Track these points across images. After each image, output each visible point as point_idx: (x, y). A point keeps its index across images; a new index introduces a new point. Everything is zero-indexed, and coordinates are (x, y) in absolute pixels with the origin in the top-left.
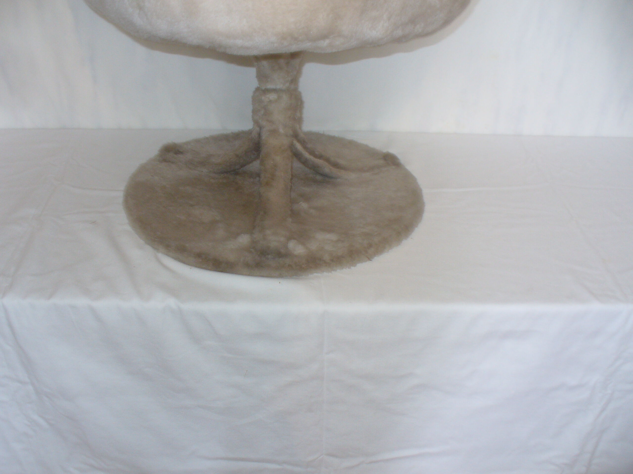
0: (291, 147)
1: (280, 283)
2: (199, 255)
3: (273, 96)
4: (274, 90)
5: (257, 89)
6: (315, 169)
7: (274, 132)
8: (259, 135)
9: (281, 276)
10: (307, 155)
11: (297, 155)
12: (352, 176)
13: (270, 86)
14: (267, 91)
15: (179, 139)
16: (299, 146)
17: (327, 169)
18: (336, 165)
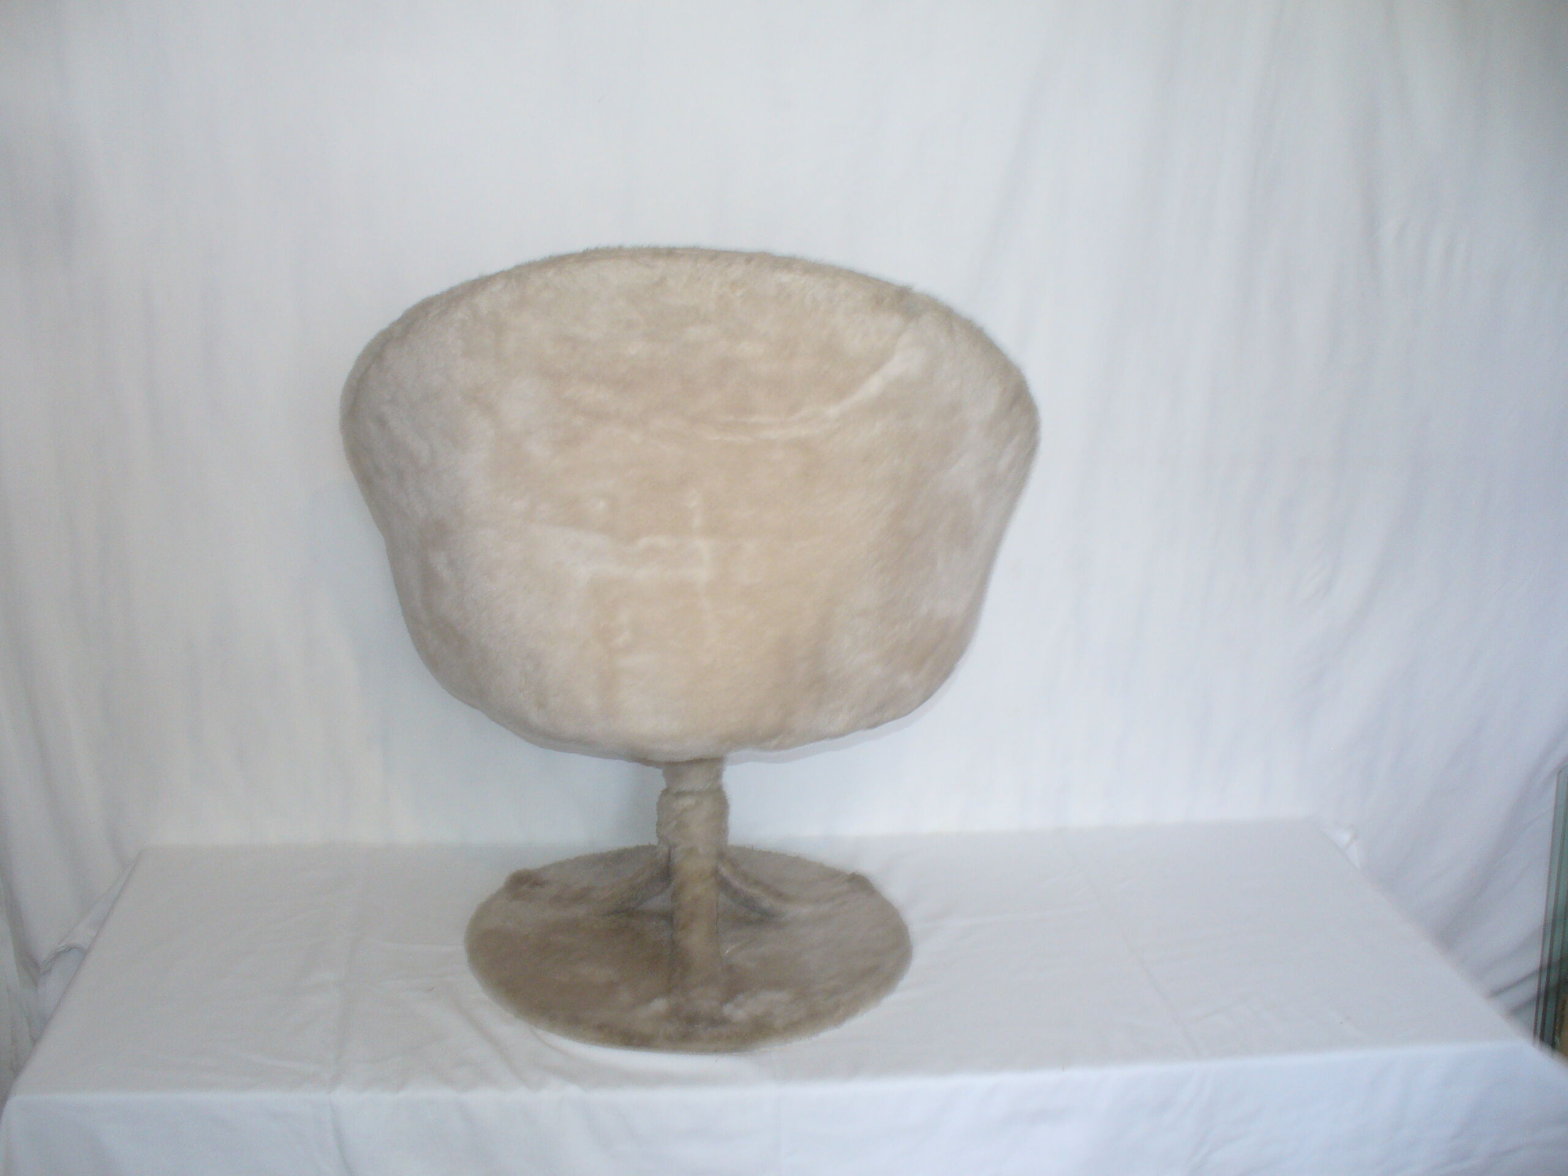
0: (716, 872)
1: (716, 1061)
2: (600, 1027)
3: (688, 801)
4: (691, 793)
5: (666, 792)
6: (749, 903)
7: (691, 852)
8: (669, 857)
9: (716, 1051)
10: (736, 883)
11: (723, 885)
12: (804, 911)
13: (685, 787)
14: (680, 794)
15: (533, 863)
16: (725, 871)
17: (767, 902)
18: (780, 896)
